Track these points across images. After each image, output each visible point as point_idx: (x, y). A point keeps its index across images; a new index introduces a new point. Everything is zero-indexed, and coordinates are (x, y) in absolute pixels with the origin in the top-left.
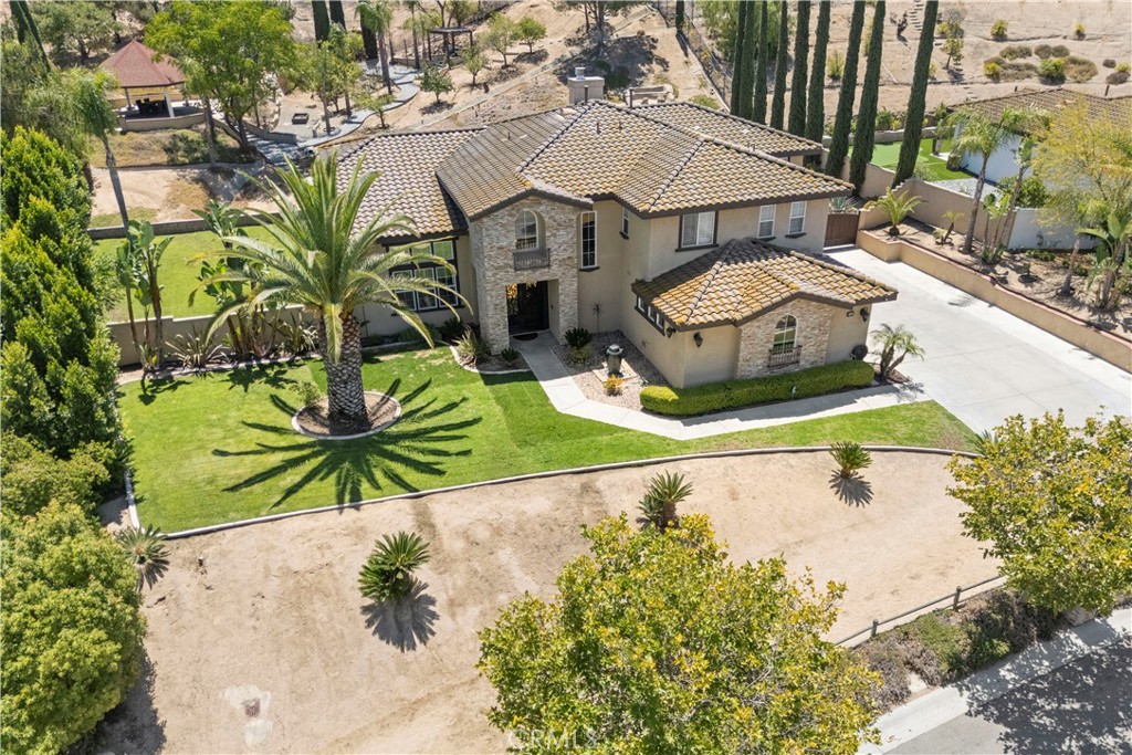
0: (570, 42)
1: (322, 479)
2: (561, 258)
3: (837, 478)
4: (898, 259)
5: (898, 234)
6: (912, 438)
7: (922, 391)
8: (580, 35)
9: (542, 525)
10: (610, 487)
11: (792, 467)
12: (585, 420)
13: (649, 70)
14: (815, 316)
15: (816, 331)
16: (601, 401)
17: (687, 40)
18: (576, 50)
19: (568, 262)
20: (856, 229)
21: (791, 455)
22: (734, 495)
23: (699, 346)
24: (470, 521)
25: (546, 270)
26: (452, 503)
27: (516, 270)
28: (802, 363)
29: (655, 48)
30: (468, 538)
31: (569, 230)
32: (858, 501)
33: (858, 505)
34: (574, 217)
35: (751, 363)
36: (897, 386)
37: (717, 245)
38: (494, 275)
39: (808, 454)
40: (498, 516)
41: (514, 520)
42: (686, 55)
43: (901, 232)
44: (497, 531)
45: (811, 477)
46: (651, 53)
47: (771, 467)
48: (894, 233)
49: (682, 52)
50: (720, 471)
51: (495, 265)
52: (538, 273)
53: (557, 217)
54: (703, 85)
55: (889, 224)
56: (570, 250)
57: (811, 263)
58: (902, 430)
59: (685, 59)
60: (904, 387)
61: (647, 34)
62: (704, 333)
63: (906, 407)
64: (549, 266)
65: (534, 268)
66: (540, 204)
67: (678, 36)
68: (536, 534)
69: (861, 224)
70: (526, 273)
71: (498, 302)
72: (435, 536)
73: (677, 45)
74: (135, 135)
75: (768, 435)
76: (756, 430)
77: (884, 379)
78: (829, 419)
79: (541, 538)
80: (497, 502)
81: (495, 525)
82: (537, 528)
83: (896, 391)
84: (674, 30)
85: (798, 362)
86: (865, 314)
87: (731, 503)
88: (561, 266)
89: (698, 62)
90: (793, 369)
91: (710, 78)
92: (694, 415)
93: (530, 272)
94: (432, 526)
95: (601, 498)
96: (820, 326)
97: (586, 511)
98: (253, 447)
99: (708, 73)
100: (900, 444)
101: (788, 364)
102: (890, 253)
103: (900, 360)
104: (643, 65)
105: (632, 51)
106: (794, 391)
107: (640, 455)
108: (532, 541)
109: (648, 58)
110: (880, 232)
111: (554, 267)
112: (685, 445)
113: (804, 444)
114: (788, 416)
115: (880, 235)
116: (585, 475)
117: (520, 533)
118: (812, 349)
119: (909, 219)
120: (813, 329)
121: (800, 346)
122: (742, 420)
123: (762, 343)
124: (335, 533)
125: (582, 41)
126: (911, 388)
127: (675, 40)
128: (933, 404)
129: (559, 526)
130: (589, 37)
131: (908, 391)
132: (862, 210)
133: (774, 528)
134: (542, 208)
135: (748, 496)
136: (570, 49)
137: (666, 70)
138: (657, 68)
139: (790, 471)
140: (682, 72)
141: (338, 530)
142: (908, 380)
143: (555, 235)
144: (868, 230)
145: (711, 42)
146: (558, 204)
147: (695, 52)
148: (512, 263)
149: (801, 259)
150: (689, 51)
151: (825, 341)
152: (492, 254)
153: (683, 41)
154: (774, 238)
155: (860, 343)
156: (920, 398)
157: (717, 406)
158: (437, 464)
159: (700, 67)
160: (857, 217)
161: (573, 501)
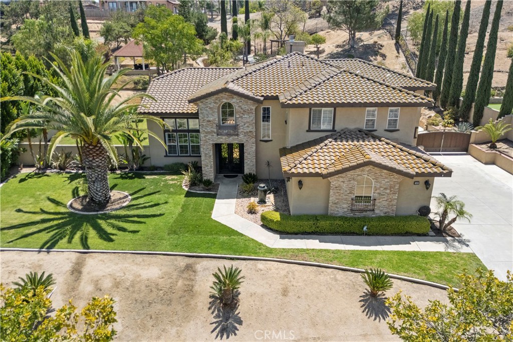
0: (338, 46)
1: (48, 232)
2: (245, 131)
3: (367, 295)
4: (493, 163)
5: (496, 147)
6: (441, 277)
7: (468, 246)
8: (344, 43)
9: (146, 287)
10: (205, 269)
11: (336, 280)
12: (223, 225)
13: (375, 59)
14: (386, 180)
15: (388, 191)
16: (242, 216)
17: (400, 46)
18: (340, 50)
19: (250, 134)
20: (468, 143)
21: (340, 272)
22: (285, 292)
23: (300, 188)
24: (104, 274)
25: (236, 137)
26: (101, 260)
27: (218, 135)
28: (376, 211)
29: (381, 49)
30: (97, 285)
31: (250, 115)
32: (377, 315)
33: (375, 319)
34: (254, 108)
35: (338, 206)
36: (449, 238)
37: (335, 131)
38: (205, 136)
39: (353, 273)
40: (122, 275)
41: (131, 280)
42: (398, 53)
43: (498, 147)
44: (117, 284)
45: (348, 290)
46: (378, 51)
47: (322, 278)
48: (493, 147)
49: (396, 52)
50: (283, 273)
51: (206, 131)
52: (231, 138)
53: (243, 107)
54: (404, 67)
55: (491, 142)
56: (251, 127)
57: (394, 146)
58: (436, 269)
59: (397, 54)
60: (454, 241)
61: (379, 42)
62: (305, 180)
63: (448, 255)
64: (237, 135)
65: (229, 135)
66: (233, 98)
67: (396, 44)
68: (140, 291)
69: (472, 140)
70: (224, 137)
71: (207, 152)
72: (78, 279)
73: (394, 48)
74: (125, 76)
75: (332, 255)
76: (325, 250)
77: (440, 232)
78: (382, 252)
79: (142, 295)
80: (127, 265)
81: (118, 280)
82: (143, 288)
83: (447, 241)
84: (394, 41)
85: (373, 210)
86: (428, 185)
87: (281, 297)
88: (245, 136)
89: (404, 56)
90: (369, 214)
91: (409, 64)
92: (291, 234)
93: (226, 137)
94: (80, 272)
95: (195, 276)
96: (391, 187)
97: (180, 283)
98: (38, 210)
99: (408, 62)
100: (429, 280)
101: (366, 211)
102: (488, 159)
103: (454, 220)
104: (372, 57)
105: (369, 51)
106: (365, 228)
107: (235, 252)
108: (136, 296)
109: (376, 53)
110: (484, 146)
111: (241, 136)
112: (270, 251)
113: (354, 266)
114: (354, 245)
115: (484, 148)
116: (194, 259)
117: (131, 289)
118: (385, 203)
119: (505, 140)
120: (385, 189)
121: (375, 199)
122: (320, 242)
123: (346, 193)
124: (24, 266)
125: (344, 45)
126: (460, 242)
127: (394, 46)
128: (473, 256)
129: (158, 289)
130: (348, 44)
131: (456, 244)
132: (473, 131)
133: (304, 324)
134: (234, 100)
135: (295, 295)
136: (337, 49)
137: (384, 59)
138: (379, 58)
139: (334, 283)
140: (394, 61)
141: (27, 264)
142: (459, 236)
143: (241, 117)
144: (476, 144)
145: (414, 47)
146: (243, 99)
147: (403, 52)
148: (215, 130)
149: (388, 144)
150: (400, 51)
151: (395, 199)
152: (204, 124)
153: (398, 46)
154: (376, 130)
155: (425, 204)
156: (464, 250)
157: (308, 230)
158: (113, 235)
159: (405, 59)
160: (469, 136)
161: (175, 274)
